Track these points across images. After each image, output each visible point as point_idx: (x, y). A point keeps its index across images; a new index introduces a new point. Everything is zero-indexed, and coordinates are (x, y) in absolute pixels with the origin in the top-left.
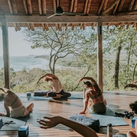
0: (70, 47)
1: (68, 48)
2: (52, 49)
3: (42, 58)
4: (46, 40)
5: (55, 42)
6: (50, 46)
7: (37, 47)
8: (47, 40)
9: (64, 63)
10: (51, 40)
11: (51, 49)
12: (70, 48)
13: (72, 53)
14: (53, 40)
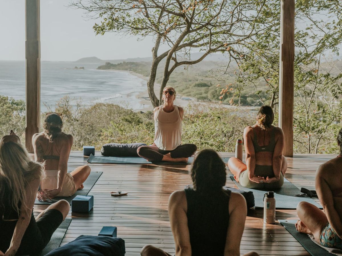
0: (218, 30)
1: (211, 34)
2: (161, 35)
3: (126, 70)
4: (143, 6)
5: (171, 15)
6: (154, 28)
7: (112, 27)
8: (146, 8)
9: (203, 89)
10: (158, 6)
11: (156, 36)
12: (217, 33)
13: (223, 51)
14: (164, 9)
